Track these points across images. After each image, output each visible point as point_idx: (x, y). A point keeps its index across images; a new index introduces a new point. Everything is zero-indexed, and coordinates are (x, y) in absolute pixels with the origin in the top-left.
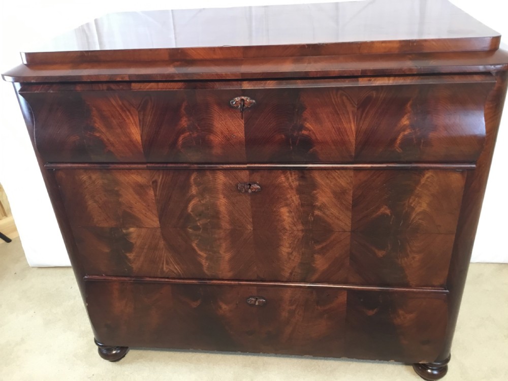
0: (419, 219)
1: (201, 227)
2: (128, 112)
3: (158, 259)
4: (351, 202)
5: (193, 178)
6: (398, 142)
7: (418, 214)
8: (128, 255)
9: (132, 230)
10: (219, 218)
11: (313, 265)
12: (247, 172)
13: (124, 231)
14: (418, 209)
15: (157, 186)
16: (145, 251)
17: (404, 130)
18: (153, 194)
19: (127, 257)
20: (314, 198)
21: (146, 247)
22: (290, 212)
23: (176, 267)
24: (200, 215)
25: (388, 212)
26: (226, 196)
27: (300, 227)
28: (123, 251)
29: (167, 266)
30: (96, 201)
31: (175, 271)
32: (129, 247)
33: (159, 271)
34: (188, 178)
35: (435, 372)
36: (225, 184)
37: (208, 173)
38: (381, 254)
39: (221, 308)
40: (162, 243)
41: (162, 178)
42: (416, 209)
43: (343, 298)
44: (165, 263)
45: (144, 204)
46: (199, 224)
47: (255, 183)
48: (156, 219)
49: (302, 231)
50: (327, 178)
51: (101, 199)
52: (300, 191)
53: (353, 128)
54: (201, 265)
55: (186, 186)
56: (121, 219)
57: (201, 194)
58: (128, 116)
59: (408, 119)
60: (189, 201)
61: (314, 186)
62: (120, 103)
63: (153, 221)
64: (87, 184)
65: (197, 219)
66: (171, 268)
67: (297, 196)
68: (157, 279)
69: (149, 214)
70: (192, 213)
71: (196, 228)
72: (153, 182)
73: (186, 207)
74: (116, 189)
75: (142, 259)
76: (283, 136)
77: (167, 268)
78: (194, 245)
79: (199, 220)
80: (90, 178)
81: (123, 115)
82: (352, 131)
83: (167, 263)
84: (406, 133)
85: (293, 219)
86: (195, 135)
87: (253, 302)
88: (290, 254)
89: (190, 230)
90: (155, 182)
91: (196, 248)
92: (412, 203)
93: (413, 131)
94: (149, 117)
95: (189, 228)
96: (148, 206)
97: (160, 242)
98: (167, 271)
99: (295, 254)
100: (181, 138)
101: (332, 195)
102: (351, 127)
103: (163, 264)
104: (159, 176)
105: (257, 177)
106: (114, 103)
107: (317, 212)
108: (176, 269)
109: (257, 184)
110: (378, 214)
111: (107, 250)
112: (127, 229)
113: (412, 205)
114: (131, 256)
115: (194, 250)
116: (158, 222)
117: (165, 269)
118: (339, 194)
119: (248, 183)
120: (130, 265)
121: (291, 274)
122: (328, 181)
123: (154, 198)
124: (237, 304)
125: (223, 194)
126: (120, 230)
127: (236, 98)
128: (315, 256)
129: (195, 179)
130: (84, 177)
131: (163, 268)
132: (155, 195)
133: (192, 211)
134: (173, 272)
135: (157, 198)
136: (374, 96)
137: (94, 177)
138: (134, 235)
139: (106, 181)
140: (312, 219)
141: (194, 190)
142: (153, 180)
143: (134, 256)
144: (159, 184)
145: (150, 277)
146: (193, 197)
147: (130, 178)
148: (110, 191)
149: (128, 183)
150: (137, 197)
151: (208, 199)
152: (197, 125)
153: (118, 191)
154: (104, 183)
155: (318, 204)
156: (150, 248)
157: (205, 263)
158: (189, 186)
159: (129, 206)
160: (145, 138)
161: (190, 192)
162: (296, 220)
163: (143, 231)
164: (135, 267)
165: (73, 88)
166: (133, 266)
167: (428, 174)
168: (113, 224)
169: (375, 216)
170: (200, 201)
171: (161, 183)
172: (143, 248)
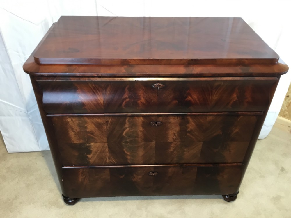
0: (235, 136)
1: (129, 142)
2: (97, 90)
3: (104, 157)
5: (127, 119)
6: (230, 104)
7: (235, 133)
8: (88, 155)
9: (92, 144)
10: (138, 137)
11: (183, 157)
13: (88, 145)
16: (98, 153)
18: (106, 127)
19: (87, 157)
20: (187, 127)
21: (99, 152)
22: (174, 134)
23: (113, 160)
24: (129, 136)
25: (221, 133)
26: (144, 128)
27: (179, 140)
28: (86, 154)
29: (109, 160)
30: (73, 131)
31: (113, 162)
32: (90, 152)
33: (104, 162)
34: (125, 119)
36: (143, 122)
37: (136, 118)
38: (216, 151)
39: (135, 178)
40: (107, 150)
41: (111, 120)
42: (234, 131)
43: (195, 170)
44: (108, 158)
45: (100, 132)
46: (128, 140)
48: (106, 139)
49: (180, 142)
50: (195, 119)
51: (77, 130)
52: (181, 125)
54: (127, 159)
55: (124, 123)
56: (87, 140)
57: (131, 127)
58: (97, 91)
59: (236, 94)
60: (124, 130)
61: (188, 122)
62: (94, 85)
63: (104, 139)
64: (70, 123)
65: (127, 138)
66: (110, 161)
67: (179, 127)
68: (102, 167)
69: (102, 136)
70: (125, 136)
71: (127, 142)
72: (106, 122)
73: (122, 133)
74: (85, 125)
75: (95, 157)
77: (108, 161)
78: (125, 150)
79: (128, 139)
80: (72, 120)
81: (95, 91)
83: (109, 159)
84: (235, 100)
86: (132, 101)
87: (151, 174)
88: (172, 152)
89: (123, 143)
90: (107, 122)
91: (125, 151)
92: (232, 129)
93: (238, 99)
94: (108, 92)
95: (123, 142)
96: (102, 133)
97: (106, 149)
98: (108, 162)
99: (175, 152)
100: (124, 102)
101: (196, 126)
103: (106, 159)
104: (110, 119)
105: (161, 119)
106: (90, 85)
107: (188, 134)
108: (113, 161)
109: (160, 122)
111: (77, 154)
112: (89, 143)
114: (90, 156)
115: (124, 152)
117: (107, 161)
118: (200, 126)
119: (156, 121)
120: (88, 160)
121: (171, 161)
124: (143, 176)
125: (142, 126)
126: (85, 144)
127: (155, 84)
128: (184, 153)
129: (128, 120)
130: (69, 120)
131: (106, 161)
132: (107, 128)
133: (125, 135)
136: (222, 84)
137: (74, 120)
138: (93, 147)
139: (80, 122)
140: (185, 137)
141: (127, 126)
142: (107, 120)
144: (109, 123)
145: (99, 165)
146: (126, 128)
147: (94, 120)
148: (82, 126)
149: (93, 122)
150: (97, 129)
151: (134, 129)
152: (133, 96)
153: (86, 126)
154: (79, 123)
155: (189, 130)
156: (100, 152)
157: (129, 158)
158: (125, 123)
159: (92, 133)
160: (105, 102)
161: (125, 126)
162: (177, 137)
163: (98, 144)
164: (91, 161)
165: (68, 78)
166: (90, 161)
167: (241, 117)
168: (81, 141)
169: (215, 134)
170: (130, 130)
171: (110, 122)
172: (97, 152)
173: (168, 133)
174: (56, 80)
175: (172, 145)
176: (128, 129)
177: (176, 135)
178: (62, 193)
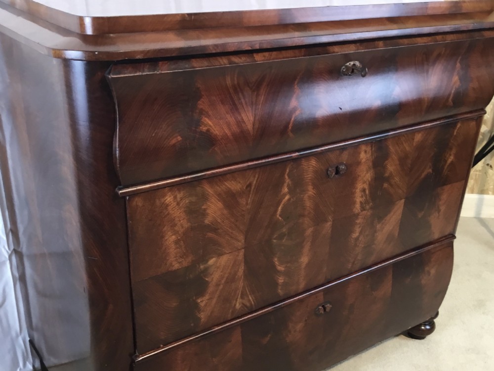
0: (448, 171)
1: (286, 233)
3: (233, 294)
4: (410, 166)
5: (287, 171)
6: (452, 96)
7: (448, 166)
8: (199, 301)
9: (212, 261)
10: (304, 216)
11: (372, 246)
12: (338, 152)
13: (202, 267)
14: (449, 161)
15: (250, 190)
16: (221, 287)
17: (455, 84)
19: (197, 306)
20: (385, 169)
21: (223, 281)
22: (364, 190)
23: (250, 298)
25: (431, 170)
26: (315, 187)
27: (371, 204)
28: (195, 297)
29: (241, 301)
30: (175, 233)
31: (248, 304)
32: (204, 289)
33: (231, 311)
34: (284, 171)
35: (428, 327)
36: (317, 172)
37: (304, 161)
38: (420, 215)
39: (290, 332)
40: (241, 270)
41: (258, 179)
44: (239, 296)
45: (233, 220)
46: (285, 230)
48: (241, 237)
49: (371, 208)
50: (397, 144)
51: (183, 227)
52: (375, 164)
54: (277, 284)
55: (281, 183)
56: (201, 252)
57: (291, 191)
60: (280, 202)
61: (387, 156)
62: (236, 81)
63: (238, 241)
64: (170, 208)
65: (284, 224)
66: (244, 302)
68: (228, 324)
69: (235, 232)
70: (280, 218)
71: (281, 236)
72: (246, 187)
73: (276, 211)
74: (203, 207)
75: (214, 301)
77: (239, 304)
78: (276, 260)
83: (242, 296)
89: (275, 241)
90: (249, 186)
91: (277, 263)
92: (446, 157)
93: (460, 84)
94: (263, 97)
95: (274, 239)
96: (236, 221)
98: (240, 307)
99: (361, 238)
101: (398, 162)
103: (237, 299)
104: (255, 177)
105: (345, 156)
106: (229, 82)
107: (385, 185)
108: (249, 301)
109: (344, 164)
111: (175, 304)
112: (206, 262)
113: (446, 159)
114: (202, 301)
115: (274, 266)
116: (243, 241)
117: (237, 305)
118: (403, 160)
119: (336, 165)
120: (199, 315)
121: (353, 263)
122: (397, 147)
123: (244, 209)
124: (306, 321)
125: (313, 184)
126: (197, 266)
128: (376, 235)
130: (169, 198)
131: (235, 305)
132: (247, 204)
133: (280, 216)
134: (246, 305)
135: (248, 207)
136: (443, 53)
137: (179, 195)
138: (213, 269)
139: (193, 199)
140: (381, 194)
141: (287, 187)
142: (248, 182)
143: (207, 300)
144: (253, 187)
145: (218, 325)
146: (285, 195)
147: (223, 187)
148: (195, 212)
149: (219, 195)
150: (225, 212)
151: (298, 195)
153: (205, 210)
154: (191, 203)
155: (387, 174)
156: (227, 282)
157: (281, 280)
158: (283, 183)
159: (214, 228)
160: (257, 126)
161: (283, 190)
162: (368, 198)
163: (224, 260)
164: (204, 316)
166: (202, 317)
167: (459, 125)
169: (423, 175)
170: (290, 199)
171: (255, 185)
172: (219, 285)
173: (354, 190)
174: (160, 72)
175: (358, 221)
176: (287, 197)
177: (367, 192)
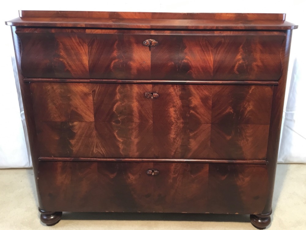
0: (249, 115)
1: (120, 121)
2: (82, 47)
3: (90, 144)
4: (211, 104)
5: (118, 89)
6: (236, 67)
7: (249, 112)
8: (71, 141)
9: (76, 123)
10: (132, 115)
11: (189, 147)
12: (151, 85)
13: (71, 124)
14: (249, 109)
15: (95, 94)
16: (83, 138)
17: (239, 61)
19: (70, 143)
20: (190, 102)
21: (84, 135)
22: (175, 111)
24: (121, 113)
25: (231, 111)
27: (182, 120)
28: (68, 139)
29: (96, 149)
30: (54, 104)
31: (101, 153)
32: (72, 135)
33: (91, 152)
34: (115, 88)
36: (137, 93)
37: (128, 86)
38: (229, 138)
39: (129, 178)
40: (94, 133)
41: (99, 89)
42: (247, 109)
43: (207, 168)
45: (86, 106)
46: (119, 119)
47: (155, 92)
48: (92, 116)
49: (183, 123)
50: (198, 89)
51: (58, 102)
52: (182, 98)
53: (212, 59)
54: (118, 148)
55: (113, 94)
56: (70, 116)
57: (122, 99)
59: (241, 55)
60: (114, 104)
61: (190, 94)
62: (78, 41)
63: (90, 117)
64: (50, 92)
65: (118, 116)
66: (99, 150)
67: (180, 101)
68: (89, 159)
69: (88, 112)
70: (115, 112)
71: (117, 122)
72: (93, 92)
73: (112, 108)
74: (68, 95)
75: (80, 144)
76: (173, 63)
77: (96, 151)
78: (115, 134)
79: (120, 116)
80: (53, 88)
81: (79, 48)
82: (211, 61)
83: (97, 147)
84: (240, 63)
85: (178, 116)
86: (122, 61)
87: (150, 173)
88: (174, 139)
89: (113, 123)
91: (116, 136)
92: (245, 105)
93: (244, 62)
95: (113, 122)
96: (88, 107)
97: (93, 132)
98: (96, 152)
99: (178, 139)
100: (113, 63)
101: (200, 101)
102: (211, 59)
103: (94, 147)
106: (74, 40)
107: (192, 111)
108: (102, 151)
109: (157, 93)
110: (226, 112)
111: (57, 138)
112: (73, 122)
113: (245, 107)
114: (73, 142)
116: (94, 118)
117: (94, 151)
118: (204, 100)
119: (151, 92)
120: (72, 149)
121: (175, 153)
122: (198, 91)
123: (92, 102)
124: (140, 175)
125: (136, 99)
126: (68, 123)
127: (147, 40)
128: (191, 140)
130: (49, 87)
131: (93, 150)
132: (93, 100)
133: (115, 111)
134: (100, 153)
135: (94, 101)
136: (223, 41)
137: (55, 87)
138: (77, 127)
139: (63, 90)
140: (189, 116)
141: (118, 97)
142: (93, 90)
143: (75, 142)
144: (96, 92)
146: (117, 101)
147: (79, 88)
148: (64, 97)
150: (81, 101)
151: (126, 103)
152: (123, 55)
153: (69, 97)
154: (61, 92)
155: (192, 105)
156: (86, 136)
157: (121, 146)
158: (115, 94)
160: (91, 62)
161: (116, 98)
162: (179, 116)
163: (83, 124)
164: (75, 150)
165: (49, 30)
166: (73, 149)
167: (253, 87)
168: (63, 119)
170: (121, 104)
172: (82, 136)
173: (167, 109)
175: (172, 128)
176: (119, 102)
177: (178, 113)
178: (39, 206)
